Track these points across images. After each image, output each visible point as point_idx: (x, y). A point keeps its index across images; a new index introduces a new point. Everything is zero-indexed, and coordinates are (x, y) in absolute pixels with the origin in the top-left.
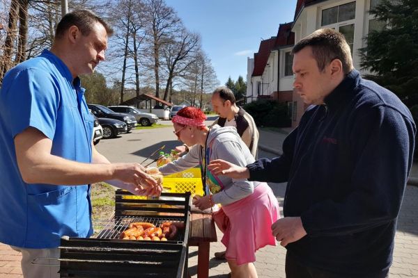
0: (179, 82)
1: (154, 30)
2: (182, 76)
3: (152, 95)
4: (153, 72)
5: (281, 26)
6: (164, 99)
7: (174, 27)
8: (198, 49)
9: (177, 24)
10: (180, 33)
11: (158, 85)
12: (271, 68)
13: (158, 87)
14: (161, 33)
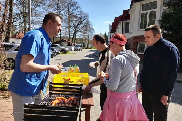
0: (79, 35)
1: (69, 11)
2: (80, 32)
3: (67, 40)
4: (67, 30)
5: (124, 11)
6: (72, 42)
7: (77, 10)
8: (87, 20)
9: (79, 9)
10: (80, 13)
11: (69, 35)
12: (119, 29)
13: (69, 37)
14: (71, 12)
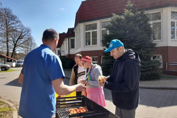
0: (19, 49)
1: (7, 25)
2: (21, 47)
3: (5, 55)
4: (5, 45)
6: (12, 57)
7: (17, 24)
8: (29, 35)
9: (19, 23)
10: (20, 27)
11: (8, 50)
12: (65, 45)
13: (8, 52)
14: (10, 26)
